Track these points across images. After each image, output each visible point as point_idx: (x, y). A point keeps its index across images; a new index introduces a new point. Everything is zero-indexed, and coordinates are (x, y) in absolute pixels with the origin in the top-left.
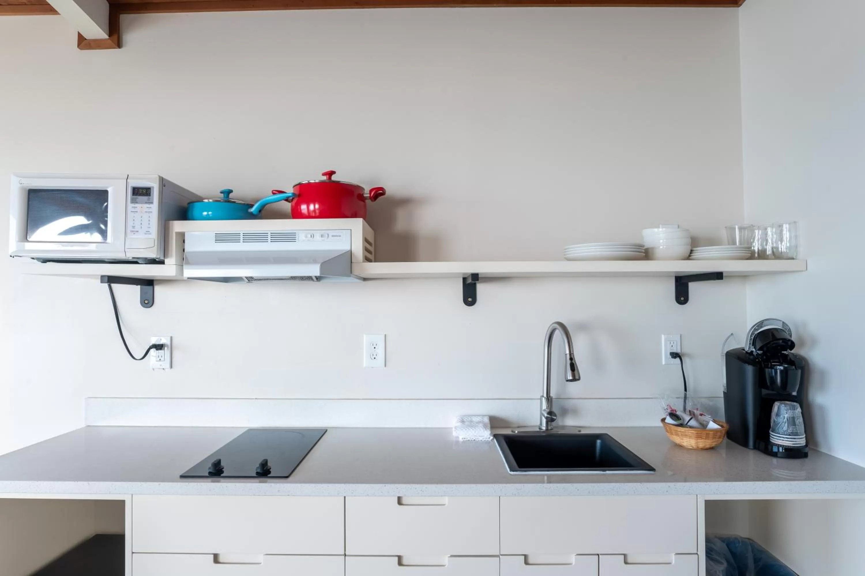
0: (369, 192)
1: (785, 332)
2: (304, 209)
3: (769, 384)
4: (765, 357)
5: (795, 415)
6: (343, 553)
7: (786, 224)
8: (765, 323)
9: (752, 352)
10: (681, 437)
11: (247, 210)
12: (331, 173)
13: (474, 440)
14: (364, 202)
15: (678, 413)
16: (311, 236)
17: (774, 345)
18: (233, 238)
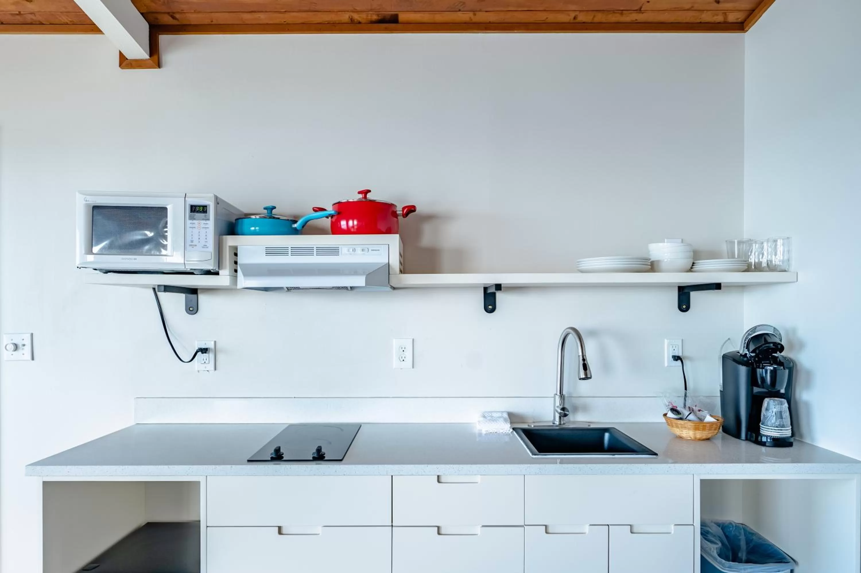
0: (401, 210)
1: (776, 337)
2: (343, 225)
3: (760, 383)
4: (757, 359)
5: (783, 410)
6: (391, 524)
7: (780, 239)
8: (758, 328)
9: (746, 354)
10: (681, 429)
11: (291, 226)
12: (366, 192)
13: (496, 432)
14: (397, 218)
15: (679, 409)
16: (353, 251)
17: (765, 348)
18: (281, 251)
